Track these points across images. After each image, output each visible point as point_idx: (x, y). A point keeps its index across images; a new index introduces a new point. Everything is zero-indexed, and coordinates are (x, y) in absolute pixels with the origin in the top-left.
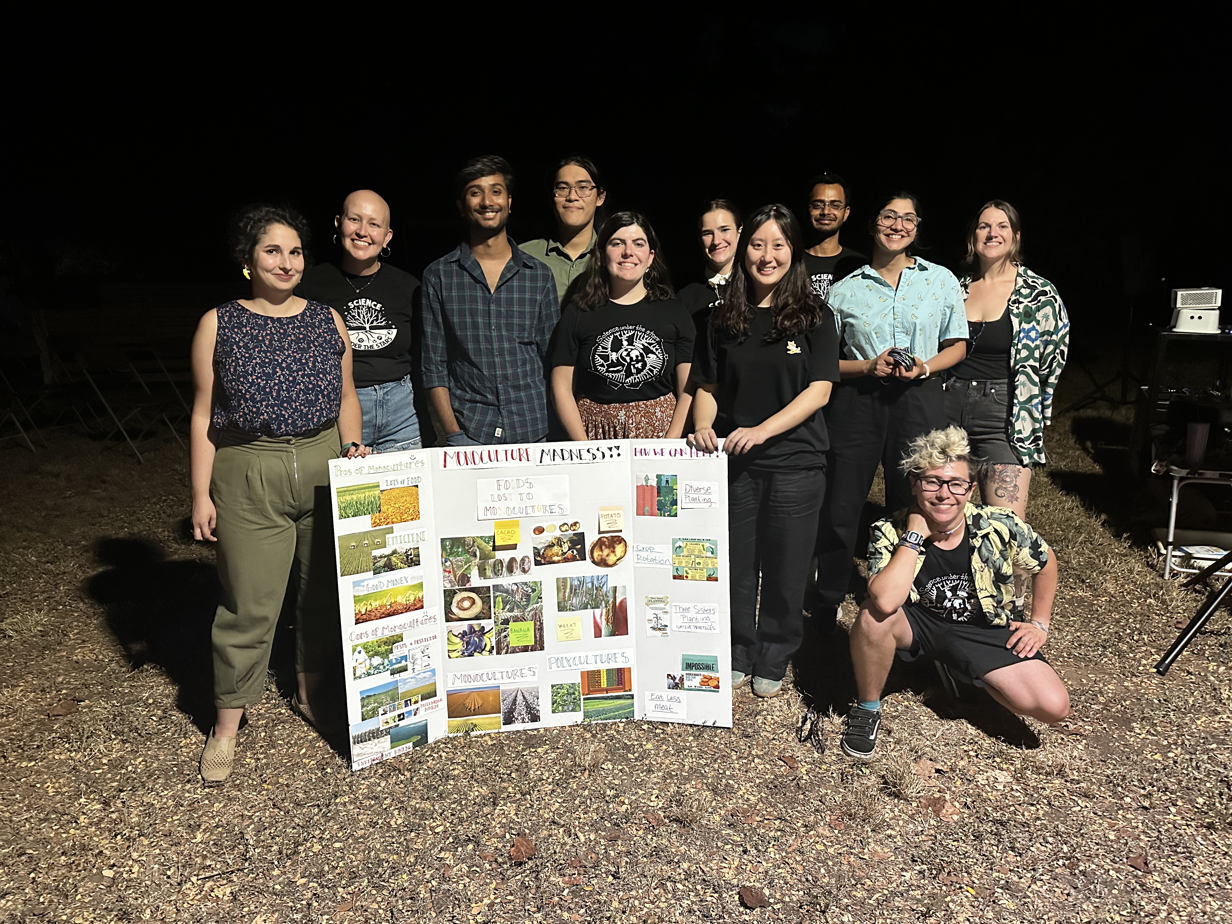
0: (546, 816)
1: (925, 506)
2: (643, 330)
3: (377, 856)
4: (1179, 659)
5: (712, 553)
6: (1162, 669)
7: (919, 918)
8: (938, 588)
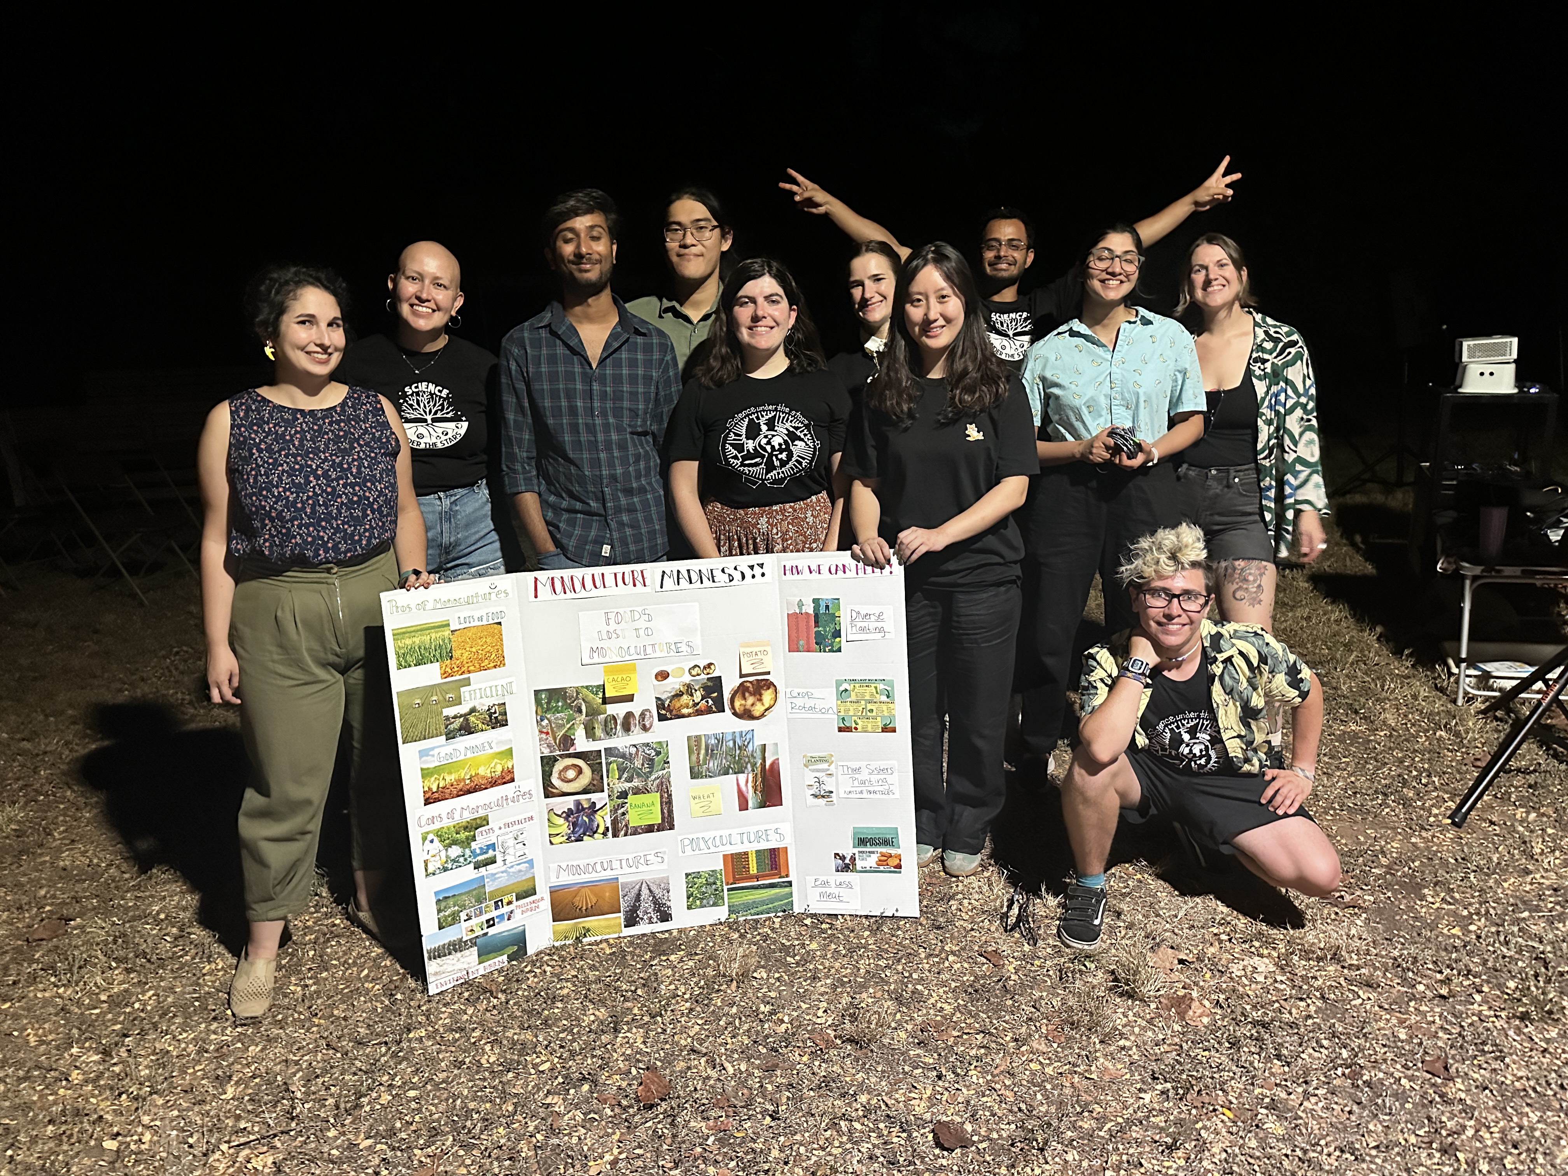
0: (683, 1042)
1: (1149, 626)
2: (787, 410)
3: (464, 1106)
4: (1479, 805)
5: (888, 697)
6: (1458, 819)
7: (1163, 1151)
8: (1172, 730)
